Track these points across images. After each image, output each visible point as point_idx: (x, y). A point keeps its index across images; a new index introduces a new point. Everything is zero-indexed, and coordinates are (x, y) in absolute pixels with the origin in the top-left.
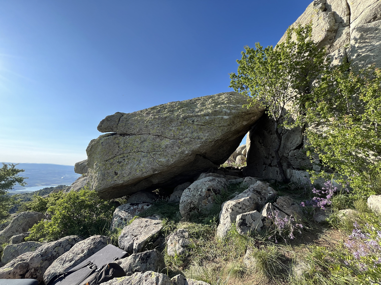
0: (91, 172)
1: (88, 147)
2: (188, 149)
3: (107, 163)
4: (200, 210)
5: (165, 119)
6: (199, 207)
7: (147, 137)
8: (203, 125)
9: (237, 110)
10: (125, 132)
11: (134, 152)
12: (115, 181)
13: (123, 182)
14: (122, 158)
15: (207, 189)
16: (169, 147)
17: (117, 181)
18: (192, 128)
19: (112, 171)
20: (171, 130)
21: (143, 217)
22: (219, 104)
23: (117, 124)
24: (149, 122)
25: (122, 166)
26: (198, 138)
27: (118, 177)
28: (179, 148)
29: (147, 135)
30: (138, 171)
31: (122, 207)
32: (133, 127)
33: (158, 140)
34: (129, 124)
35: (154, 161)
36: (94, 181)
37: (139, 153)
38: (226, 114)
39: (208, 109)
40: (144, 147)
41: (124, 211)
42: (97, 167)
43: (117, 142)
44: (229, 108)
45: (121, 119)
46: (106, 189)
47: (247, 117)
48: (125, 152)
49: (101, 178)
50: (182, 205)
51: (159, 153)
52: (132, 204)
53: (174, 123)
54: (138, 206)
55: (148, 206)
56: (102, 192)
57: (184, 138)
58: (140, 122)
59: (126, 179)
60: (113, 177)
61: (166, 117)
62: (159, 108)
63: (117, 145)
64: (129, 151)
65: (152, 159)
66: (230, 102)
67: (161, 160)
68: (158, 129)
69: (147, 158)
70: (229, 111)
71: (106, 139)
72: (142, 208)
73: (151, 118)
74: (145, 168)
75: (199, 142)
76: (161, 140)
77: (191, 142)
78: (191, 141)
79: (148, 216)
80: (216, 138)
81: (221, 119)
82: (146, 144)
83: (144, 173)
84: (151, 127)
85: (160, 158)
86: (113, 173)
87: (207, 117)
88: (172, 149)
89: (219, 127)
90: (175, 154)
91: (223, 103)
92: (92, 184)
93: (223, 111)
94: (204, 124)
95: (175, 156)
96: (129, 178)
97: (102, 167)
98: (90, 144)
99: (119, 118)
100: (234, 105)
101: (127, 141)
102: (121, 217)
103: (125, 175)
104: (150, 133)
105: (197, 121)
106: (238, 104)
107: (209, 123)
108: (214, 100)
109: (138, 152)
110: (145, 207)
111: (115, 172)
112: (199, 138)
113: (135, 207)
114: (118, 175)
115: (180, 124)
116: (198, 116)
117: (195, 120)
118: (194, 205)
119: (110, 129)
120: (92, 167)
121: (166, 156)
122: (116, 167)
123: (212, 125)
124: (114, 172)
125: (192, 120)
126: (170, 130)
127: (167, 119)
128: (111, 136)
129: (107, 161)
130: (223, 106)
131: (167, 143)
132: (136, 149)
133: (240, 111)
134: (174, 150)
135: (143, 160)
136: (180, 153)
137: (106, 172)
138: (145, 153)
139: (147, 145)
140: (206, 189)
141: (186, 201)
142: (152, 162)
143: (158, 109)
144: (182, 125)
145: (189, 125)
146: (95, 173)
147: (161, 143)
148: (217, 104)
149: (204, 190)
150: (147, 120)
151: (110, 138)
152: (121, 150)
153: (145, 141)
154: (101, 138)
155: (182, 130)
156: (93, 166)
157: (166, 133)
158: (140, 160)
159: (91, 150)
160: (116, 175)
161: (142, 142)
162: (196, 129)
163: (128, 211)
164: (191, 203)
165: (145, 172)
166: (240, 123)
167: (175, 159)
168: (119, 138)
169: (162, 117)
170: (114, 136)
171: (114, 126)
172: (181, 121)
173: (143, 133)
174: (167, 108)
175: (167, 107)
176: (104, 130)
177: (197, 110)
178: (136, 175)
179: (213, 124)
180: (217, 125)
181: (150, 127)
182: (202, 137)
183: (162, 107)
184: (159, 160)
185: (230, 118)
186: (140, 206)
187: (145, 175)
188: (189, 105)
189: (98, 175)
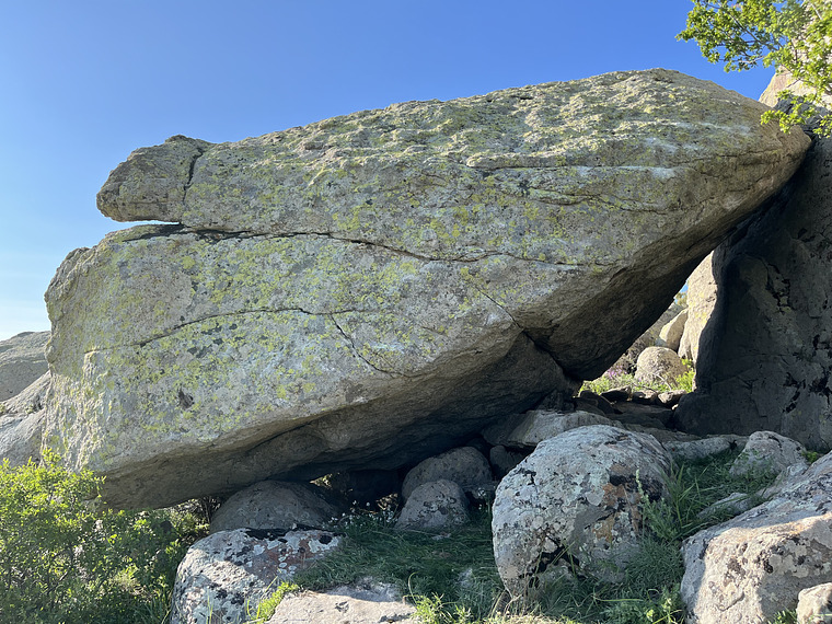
0: (67, 392)
1: (55, 283)
2: (501, 303)
3: (144, 352)
4: (582, 566)
5: (399, 171)
6: (578, 552)
7: (319, 246)
8: (567, 204)
9: (707, 142)
10: (221, 223)
11: (264, 310)
12: (182, 430)
13: (215, 436)
14: (210, 332)
15: (608, 477)
16: (414, 294)
17: (189, 434)
18: (520, 213)
19: (165, 387)
20: (425, 220)
21: (319, 589)
22: (620, 117)
23: (185, 188)
24: (327, 182)
25: (212, 367)
26: (547, 258)
27: (195, 413)
28: (461, 299)
29: (319, 241)
30: (282, 390)
31: (217, 545)
32: (254, 202)
33: (367, 261)
34: (234, 186)
35: (354, 353)
36: (84, 433)
37: (285, 313)
38: (659, 157)
39: (577, 135)
40: (307, 290)
41: (228, 559)
42: (100, 371)
43: (188, 262)
44: (668, 133)
45: (200, 167)
46: (135, 465)
47: (742, 175)
48: (222, 308)
49: (119, 417)
50: (507, 541)
51: (372, 317)
52: (258, 534)
53: (437, 188)
54: (285, 541)
55: (325, 540)
56: (118, 476)
57: (486, 257)
58: (283, 179)
59: (228, 425)
60: (172, 416)
61: (403, 164)
62: (361, 128)
63: (186, 279)
64: (239, 307)
65: (342, 343)
66: (666, 109)
67: (384, 347)
68: (369, 212)
69: (320, 337)
70: (673, 148)
71: (141, 250)
72: (301, 550)
73: (337, 165)
74: (316, 382)
75: (552, 273)
76: (381, 261)
77: (513, 276)
78: (514, 269)
79: (337, 584)
80: (620, 263)
81: (643, 181)
82: (314, 277)
83: (307, 401)
84: (338, 205)
85: (378, 340)
86: (174, 398)
87: (584, 171)
88: (430, 302)
89: (635, 213)
90: (443, 326)
91: (636, 114)
92: (71, 442)
93: (646, 144)
94: (572, 199)
95: (443, 333)
96: (244, 420)
97: (123, 370)
98: (62, 271)
99: (188, 160)
100: (687, 120)
101: (231, 264)
102: (216, 585)
103: (225, 408)
104: (333, 229)
105: (542, 182)
106: (702, 119)
107: (589, 195)
108: (593, 100)
109: (281, 309)
110: (315, 546)
111: (181, 395)
112: (549, 259)
113: (272, 544)
114: (195, 407)
115: (465, 195)
116: (543, 163)
117: (534, 181)
118: (557, 541)
119: (154, 208)
120: (71, 369)
121: (404, 329)
122: (184, 373)
123: (603, 205)
124: (177, 395)
125: (519, 179)
126: (422, 218)
127: (408, 174)
128: (162, 239)
129: (143, 345)
130: (642, 124)
131: (410, 277)
132: (274, 298)
133: (721, 151)
134: (439, 308)
135: (305, 346)
136: (465, 320)
137: (141, 391)
138: (312, 317)
139: (316, 281)
140: (603, 477)
141: (524, 524)
142: (343, 356)
143: (354, 128)
144: (475, 197)
145: (503, 200)
146: (88, 396)
147: (381, 273)
148: (611, 117)
149: (595, 481)
150: (315, 171)
151: (158, 244)
152: (207, 298)
153: (308, 263)
154: (113, 244)
155: (474, 221)
156: (77, 364)
157: (406, 234)
158: (292, 344)
159: (68, 294)
160: (187, 405)
161: (297, 268)
162: (537, 220)
163: (246, 561)
164: (544, 533)
165: (315, 398)
166: (714, 201)
167: (441, 343)
168: (195, 246)
169: (385, 163)
170: (172, 236)
171: (173, 194)
172: (470, 182)
173: (301, 229)
174: (394, 127)
175: (394, 122)
176: (129, 210)
177: (530, 138)
178: (273, 408)
179: (606, 198)
180: (626, 206)
181: (332, 205)
182: (562, 254)
183: (374, 121)
184: (376, 347)
185: (679, 177)
186: (293, 541)
187: (315, 408)
188: (489, 118)
189: (105, 405)
